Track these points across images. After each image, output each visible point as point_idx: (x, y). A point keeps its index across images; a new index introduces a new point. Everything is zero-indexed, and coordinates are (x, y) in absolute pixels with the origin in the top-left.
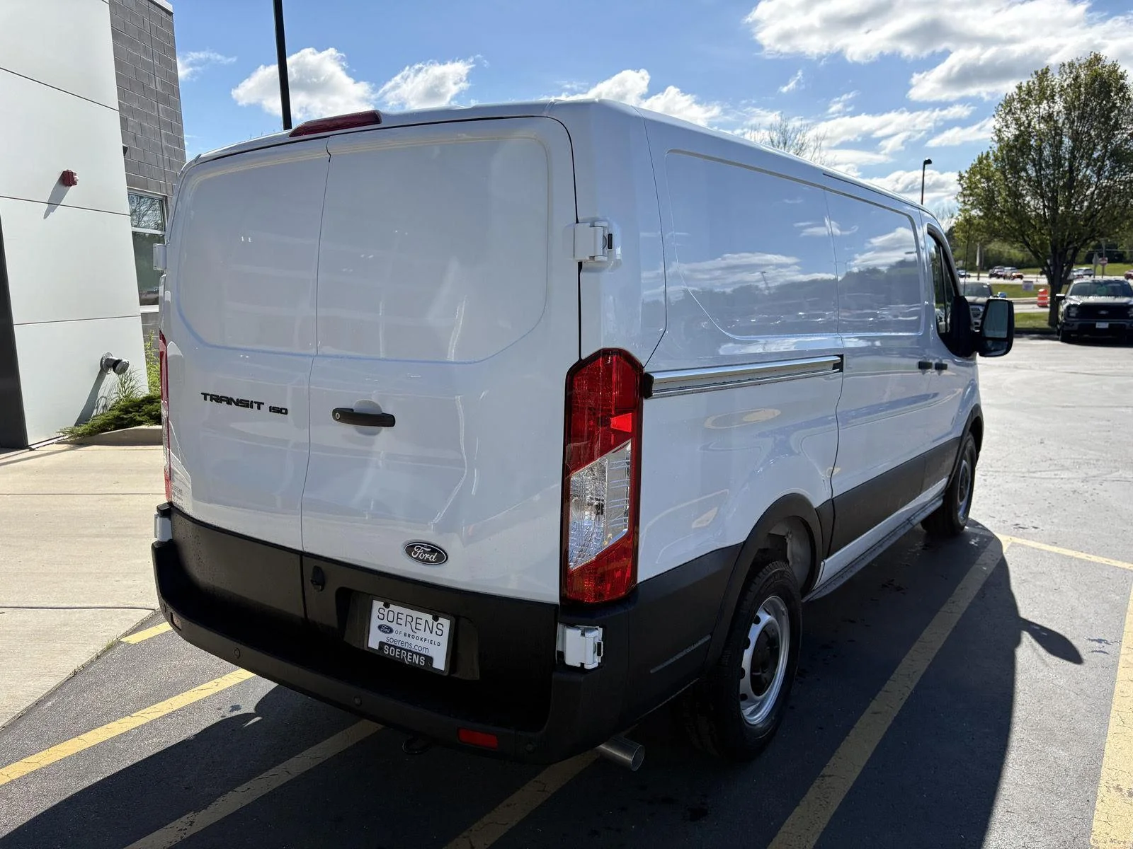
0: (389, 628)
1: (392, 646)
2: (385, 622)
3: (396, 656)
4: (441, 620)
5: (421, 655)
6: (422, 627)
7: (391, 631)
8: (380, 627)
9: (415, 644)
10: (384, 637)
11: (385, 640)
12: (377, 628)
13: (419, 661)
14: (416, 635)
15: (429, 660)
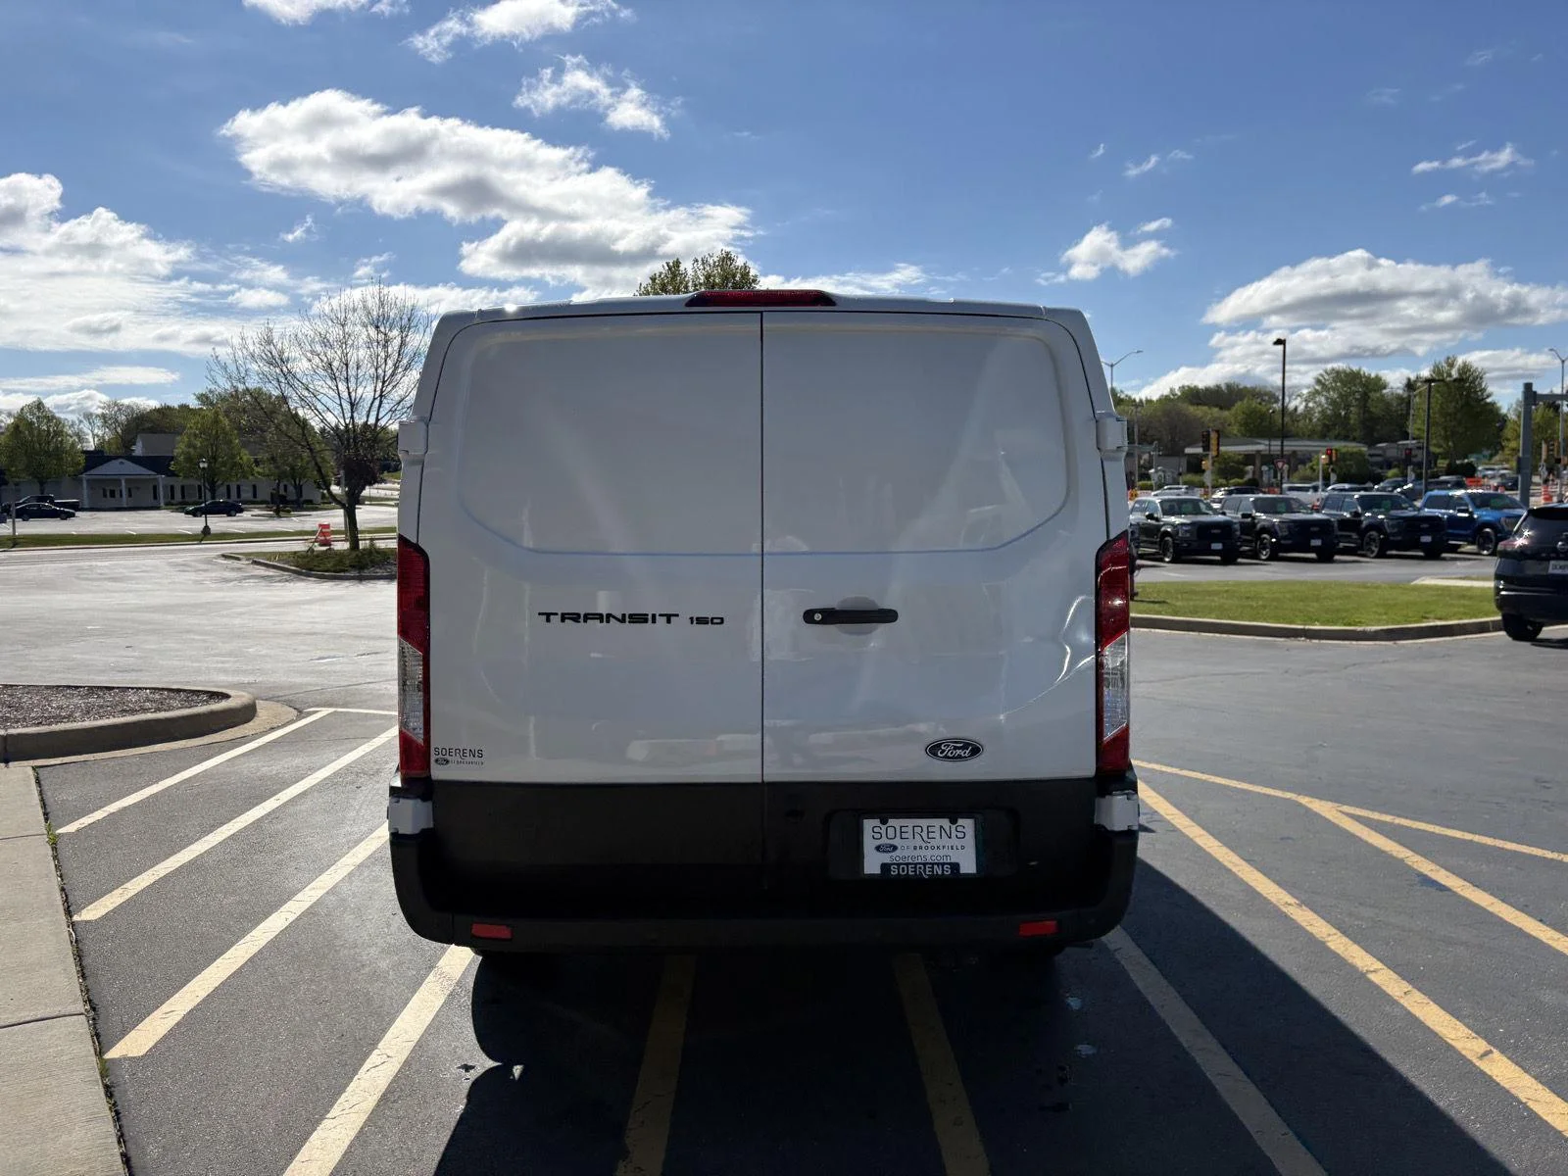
0: (891, 846)
1: (902, 864)
2: (884, 841)
3: (910, 873)
4: (961, 822)
5: (943, 864)
6: (937, 835)
7: (895, 848)
8: (878, 848)
9: (929, 855)
10: (886, 858)
11: (888, 861)
12: (875, 851)
13: (943, 870)
14: (929, 845)
15: (955, 867)
